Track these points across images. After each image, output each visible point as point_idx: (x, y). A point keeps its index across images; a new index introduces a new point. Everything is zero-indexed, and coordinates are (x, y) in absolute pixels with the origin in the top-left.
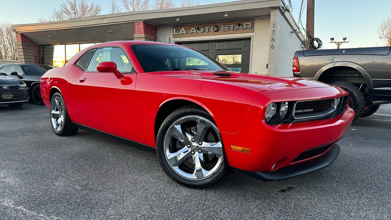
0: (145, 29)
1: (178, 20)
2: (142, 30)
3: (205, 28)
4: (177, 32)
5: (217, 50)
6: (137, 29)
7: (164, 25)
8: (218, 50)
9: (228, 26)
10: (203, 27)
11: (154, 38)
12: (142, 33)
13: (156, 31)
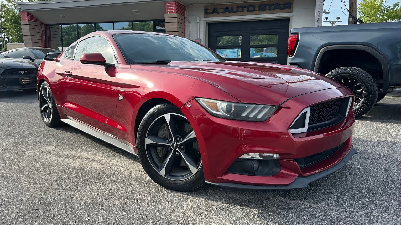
0: (177, 8)
2: (174, 10)
5: (252, 30)
6: (168, 8)
7: (194, 4)
9: (265, 6)
10: (237, 7)
11: (183, 18)
12: (174, 13)
13: (185, 11)
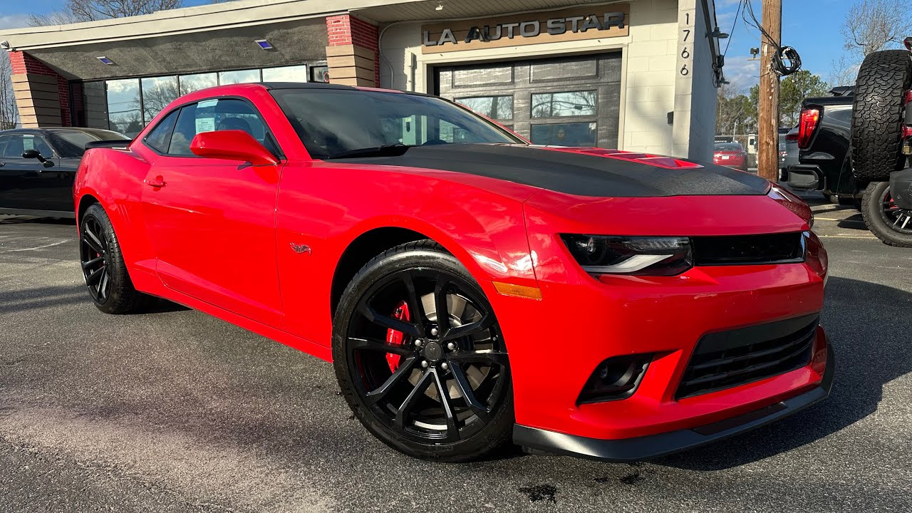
0: (355, 33)
1: (441, 9)
2: (348, 36)
3: (504, 26)
4: (430, 39)
5: (536, 81)
6: (334, 34)
7: (398, 21)
8: (535, 83)
9: (563, 20)
10: (498, 25)
11: (373, 55)
12: (347, 44)
13: (378, 38)
